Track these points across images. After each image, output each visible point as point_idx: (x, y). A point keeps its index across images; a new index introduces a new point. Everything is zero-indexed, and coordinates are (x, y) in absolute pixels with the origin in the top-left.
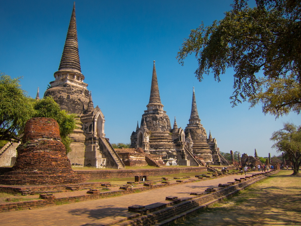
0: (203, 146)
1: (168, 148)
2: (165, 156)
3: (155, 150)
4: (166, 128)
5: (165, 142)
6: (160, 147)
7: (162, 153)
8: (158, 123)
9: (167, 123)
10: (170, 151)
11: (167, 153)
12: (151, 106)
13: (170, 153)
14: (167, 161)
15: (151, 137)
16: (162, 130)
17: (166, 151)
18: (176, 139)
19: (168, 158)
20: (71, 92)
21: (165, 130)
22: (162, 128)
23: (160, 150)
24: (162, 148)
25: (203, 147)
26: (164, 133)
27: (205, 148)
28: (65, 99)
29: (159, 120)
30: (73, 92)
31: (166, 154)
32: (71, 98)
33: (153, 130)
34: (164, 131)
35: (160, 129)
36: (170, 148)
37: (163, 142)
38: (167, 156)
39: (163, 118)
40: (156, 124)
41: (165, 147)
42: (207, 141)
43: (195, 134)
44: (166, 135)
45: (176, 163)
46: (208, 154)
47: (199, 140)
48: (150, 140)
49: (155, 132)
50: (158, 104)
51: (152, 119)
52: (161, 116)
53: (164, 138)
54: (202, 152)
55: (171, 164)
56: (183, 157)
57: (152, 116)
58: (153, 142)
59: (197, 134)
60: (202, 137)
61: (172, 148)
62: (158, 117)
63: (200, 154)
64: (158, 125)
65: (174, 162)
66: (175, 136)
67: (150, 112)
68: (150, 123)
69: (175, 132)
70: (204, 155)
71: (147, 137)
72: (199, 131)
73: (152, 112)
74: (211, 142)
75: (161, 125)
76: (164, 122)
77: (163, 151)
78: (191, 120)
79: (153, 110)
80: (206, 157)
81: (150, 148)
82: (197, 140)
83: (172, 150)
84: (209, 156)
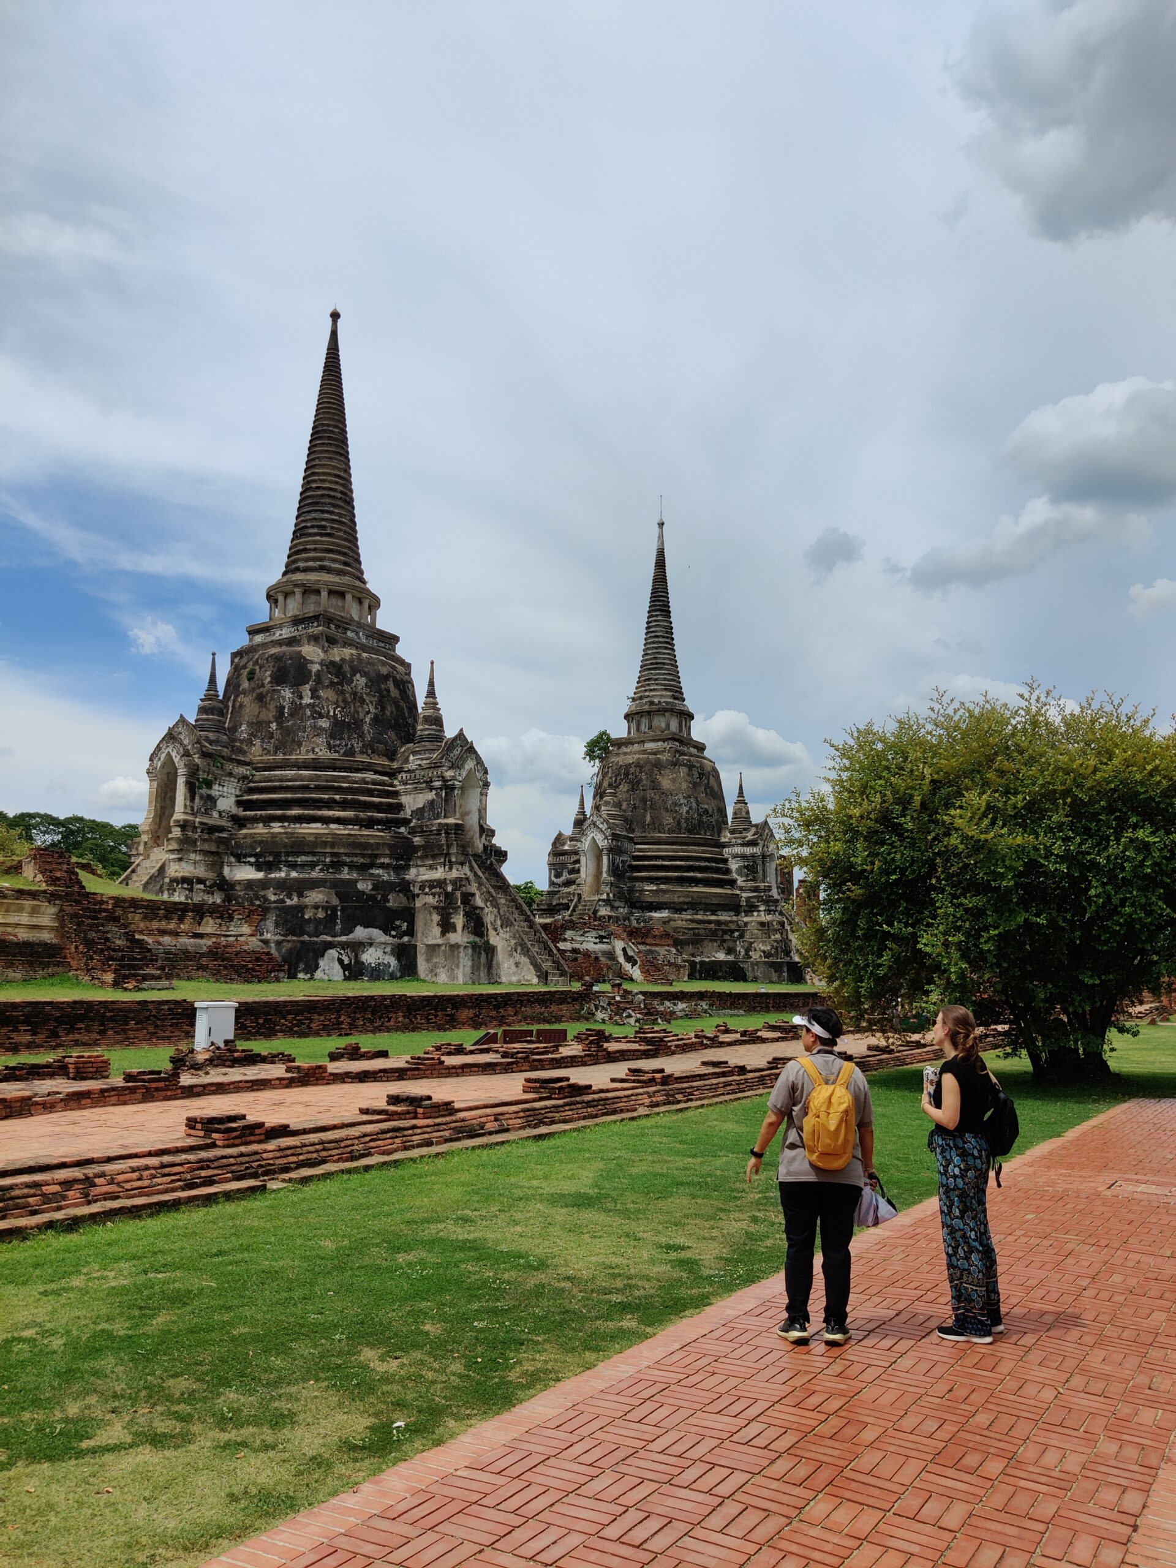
0: (691, 868)
1: (352, 867)
2: (321, 915)
3: (260, 875)
4: (361, 736)
5: (339, 821)
6: (298, 854)
7: (300, 895)
8: (307, 700)
9: (381, 704)
10: (362, 886)
11: (339, 895)
12: (286, 595)
13: (360, 894)
14: (331, 945)
15: (251, 791)
16: (330, 747)
17: (335, 885)
18: (421, 806)
19: (338, 927)
21: (357, 747)
22: (332, 736)
23: (294, 874)
24: (313, 865)
25: (691, 874)
26: (338, 764)
27: (700, 875)
29: (319, 680)
31: (335, 901)
33: (271, 748)
34: (350, 752)
35: (321, 740)
36: (372, 865)
37: (326, 821)
38: (331, 919)
39: (346, 668)
40: (297, 709)
41: (333, 854)
42: (723, 840)
43: (650, 794)
44: (356, 782)
45: (393, 961)
46: (719, 913)
47: (670, 831)
48: (235, 810)
49: (281, 756)
50: (326, 583)
51: (271, 676)
52: (337, 659)
53: (335, 801)
54: (681, 900)
55: (354, 971)
56: (447, 927)
57: (278, 658)
58: (255, 820)
59: (657, 797)
60: (688, 812)
61: (382, 866)
62: (312, 662)
63: (665, 914)
64: (309, 713)
65: (380, 953)
66: (416, 789)
67: (278, 634)
68: (260, 698)
69: (422, 759)
70: (692, 921)
71: (216, 787)
72: (674, 780)
73: (286, 633)
74: (743, 845)
75: (328, 716)
76: (354, 694)
77: (314, 884)
78: (637, 713)
79: (296, 621)
80: (702, 932)
81: (232, 859)
82: (660, 832)
83: (386, 878)
84: (723, 927)
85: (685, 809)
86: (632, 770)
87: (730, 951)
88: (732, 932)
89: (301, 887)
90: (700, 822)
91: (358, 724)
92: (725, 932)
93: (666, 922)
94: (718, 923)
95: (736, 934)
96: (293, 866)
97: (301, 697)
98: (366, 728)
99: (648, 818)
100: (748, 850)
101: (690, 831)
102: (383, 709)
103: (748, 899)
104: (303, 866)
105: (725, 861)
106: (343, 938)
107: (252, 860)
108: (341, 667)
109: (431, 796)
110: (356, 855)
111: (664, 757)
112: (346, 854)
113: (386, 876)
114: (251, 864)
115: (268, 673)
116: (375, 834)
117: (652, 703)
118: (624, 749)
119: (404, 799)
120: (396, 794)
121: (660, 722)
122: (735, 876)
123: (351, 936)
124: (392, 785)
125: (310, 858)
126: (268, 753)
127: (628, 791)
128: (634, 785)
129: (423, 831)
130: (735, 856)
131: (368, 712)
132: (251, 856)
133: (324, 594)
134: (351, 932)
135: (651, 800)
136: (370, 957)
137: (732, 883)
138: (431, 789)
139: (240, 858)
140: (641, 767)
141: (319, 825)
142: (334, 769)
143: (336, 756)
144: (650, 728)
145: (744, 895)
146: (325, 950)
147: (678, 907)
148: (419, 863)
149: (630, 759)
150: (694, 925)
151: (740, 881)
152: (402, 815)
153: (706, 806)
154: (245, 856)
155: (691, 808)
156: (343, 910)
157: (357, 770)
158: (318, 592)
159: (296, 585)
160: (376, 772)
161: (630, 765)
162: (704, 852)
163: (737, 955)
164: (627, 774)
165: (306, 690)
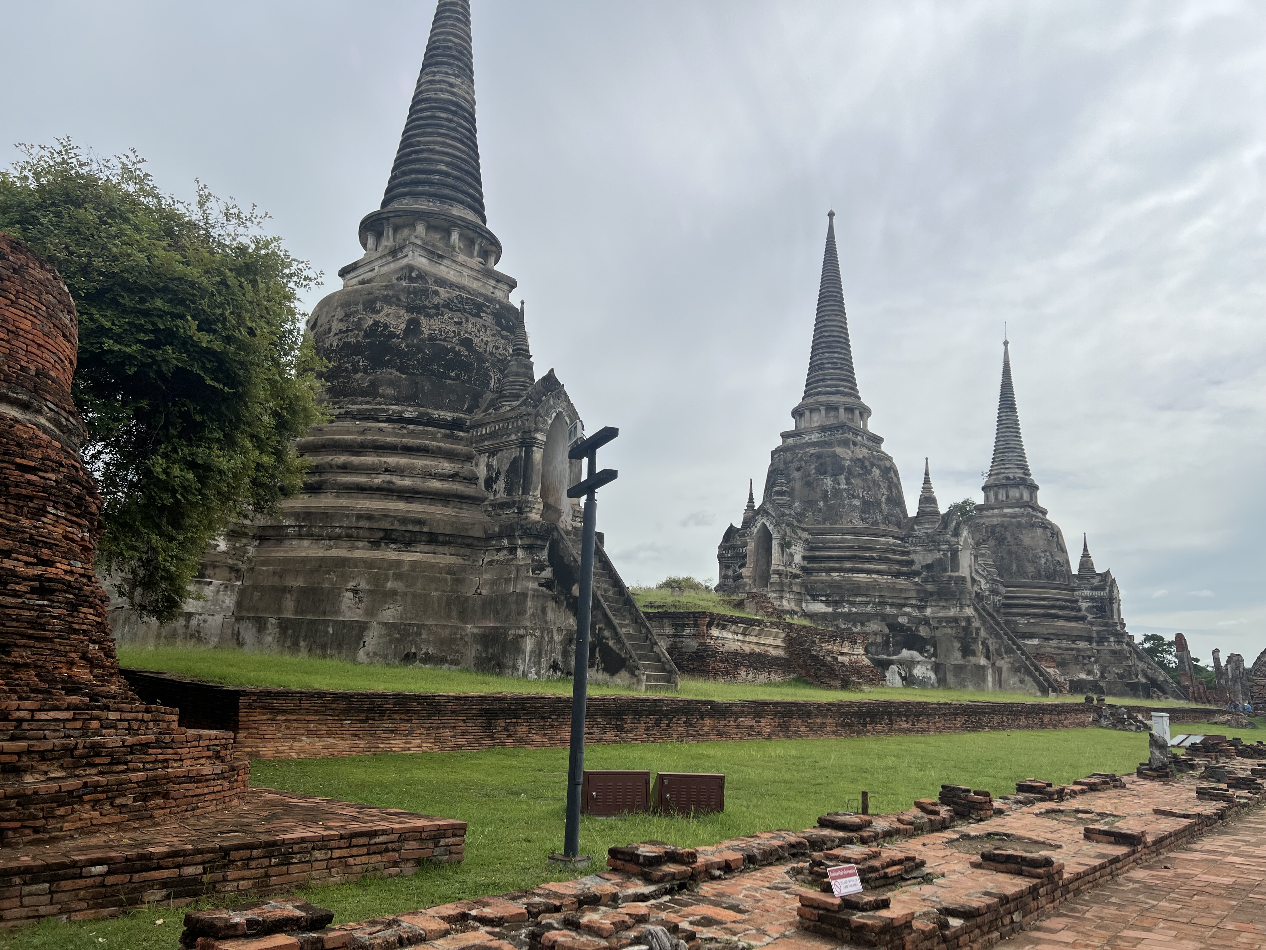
0: (1053, 607)
1: (892, 605)
2: (879, 639)
3: (830, 610)
4: (881, 511)
5: (878, 572)
6: (856, 595)
7: (862, 624)
8: (843, 486)
9: (890, 488)
10: (901, 620)
11: (888, 625)
12: (811, 411)
13: (901, 626)
14: (891, 662)
15: (812, 549)
16: (862, 520)
17: (884, 618)
18: (929, 562)
19: (891, 649)
20: (427, 303)
21: (880, 519)
22: (863, 511)
23: (854, 609)
24: (867, 603)
25: (1053, 611)
26: (871, 531)
27: (1060, 613)
28: (398, 337)
29: (850, 472)
30: (437, 307)
31: (887, 630)
32: (426, 331)
33: (820, 519)
34: (876, 523)
35: (856, 514)
36: (905, 605)
37: (869, 572)
38: (886, 642)
39: (867, 463)
40: (837, 492)
41: (881, 597)
42: (1073, 585)
43: (1014, 548)
44: (884, 545)
45: (932, 675)
46: (1078, 642)
47: (1033, 578)
48: (805, 563)
49: (828, 525)
50: (844, 403)
51: (816, 468)
52: (861, 457)
53: (873, 558)
54: (1049, 631)
55: (909, 680)
56: (967, 651)
57: (819, 456)
58: (819, 570)
59: (1020, 551)
60: (1045, 563)
61: (911, 606)
62: (845, 459)
63: (1036, 642)
64: (845, 495)
65: (924, 669)
66: (925, 550)
67: (807, 438)
68: (808, 484)
69: (927, 529)
70: (1059, 648)
71: (793, 547)
72: (1033, 538)
73: (815, 437)
74: (1092, 589)
75: (858, 497)
76: (874, 481)
77: (869, 617)
78: (996, 486)
79: (823, 429)
80: (1067, 657)
81: (808, 598)
82: (1024, 578)
83: (914, 614)
84: (1082, 653)
85: (1043, 561)
86: (997, 530)
87: (1089, 673)
88: (1090, 657)
89: (863, 619)
90: (1055, 571)
91: (879, 504)
92: (1084, 657)
93: (1038, 647)
94: (1078, 650)
95: (1093, 659)
96: (853, 604)
97: (839, 484)
98: (883, 505)
99: (1014, 568)
100: (1096, 594)
101: (1048, 578)
102: (891, 491)
103: (1098, 632)
104: (860, 603)
105: (1077, 601)
106: (894, 657)
107: (824, 599)
108: (863, 463)
109: (940, 555)
110: (895, 597)
111: (1023, 520)
112: (890, 597)
113: (915, 613)
114: (822, 601)
115: (813, 467)
116: (901, 582)
117: (1008, 478)
118: (985, 512)
119: (914, 557)
120: (908, 553)
121: (1014, 493)
122: (1084, 612)
123: (900, 656)
124: (905, 547)
125: (864, 599)
126: (819, 522)
127: (995, 546)
128: (1001, 541)
129: (934, 581)
130: (1085, 598)
131: (883, 494)
132: (823, 596)
133: (842, 411)
134: (899, 653)
135: (1016, 553)
136: (918, 671)
137: (1083, 619)
138: (939, 550)
139: (814, 598)
140: (1006, 528)
141: (865, 575)
142: (868, 535)
143: (867, 525)
144: (1007, 497)
145: (1094, 628)
146: (890, 665)
147: (1046, 637)
148: (933, 604)
149: (995, 521)
150: (1060, 651)
151: (1090, 617)
152: (914, 568)
153: (1058, 559)
154: (819, 596)
155: (1047, 560)
156: (893, 637)
157: (883, 536)
158: (836, 409)
159: (822, 405)
160: (894, 537)
161: (995, 526)
162: (1060, 594)
163: (1095, 675)
164: (993, 532)
165: (842, 478)
